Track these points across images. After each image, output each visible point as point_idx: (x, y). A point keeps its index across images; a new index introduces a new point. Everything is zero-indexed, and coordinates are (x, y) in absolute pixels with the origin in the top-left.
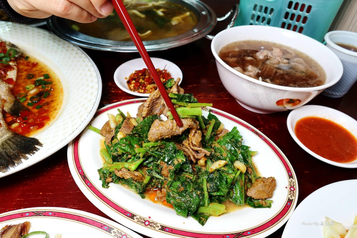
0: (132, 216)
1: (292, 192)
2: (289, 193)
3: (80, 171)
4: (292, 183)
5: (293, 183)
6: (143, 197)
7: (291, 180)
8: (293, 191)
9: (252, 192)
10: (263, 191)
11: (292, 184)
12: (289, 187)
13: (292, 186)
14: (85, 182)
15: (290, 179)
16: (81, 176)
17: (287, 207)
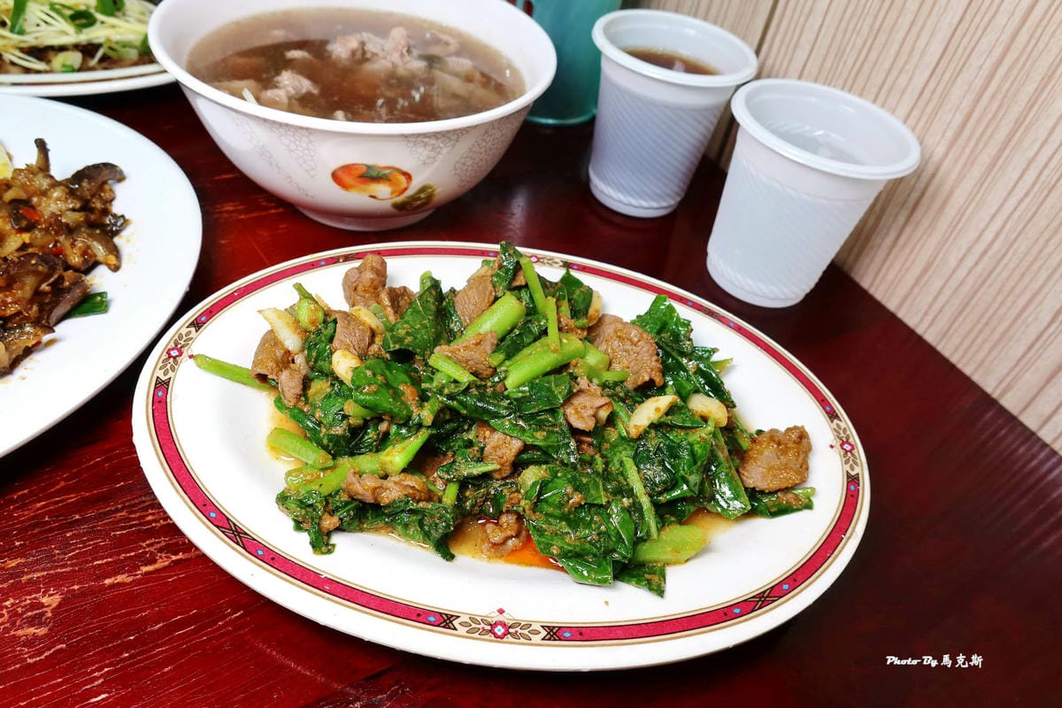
0: (445, 621)
1: (849, 454)
2: (844, 460)
3: (213, 515)
4: (841, 432)
5: (845, 430)
6: (449, 557)
7: (837, 424)
8: (850, 451)
9: (753, 475)
10: (786, 467)
11: (842, 435)
12: (837, 444)
13: (845, 440)
14: (244, 548)
15: (832, 422)
16: (223, 532)
17: (852, 498)
